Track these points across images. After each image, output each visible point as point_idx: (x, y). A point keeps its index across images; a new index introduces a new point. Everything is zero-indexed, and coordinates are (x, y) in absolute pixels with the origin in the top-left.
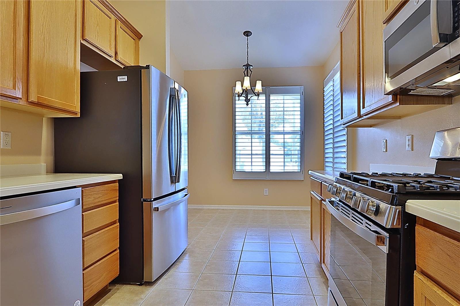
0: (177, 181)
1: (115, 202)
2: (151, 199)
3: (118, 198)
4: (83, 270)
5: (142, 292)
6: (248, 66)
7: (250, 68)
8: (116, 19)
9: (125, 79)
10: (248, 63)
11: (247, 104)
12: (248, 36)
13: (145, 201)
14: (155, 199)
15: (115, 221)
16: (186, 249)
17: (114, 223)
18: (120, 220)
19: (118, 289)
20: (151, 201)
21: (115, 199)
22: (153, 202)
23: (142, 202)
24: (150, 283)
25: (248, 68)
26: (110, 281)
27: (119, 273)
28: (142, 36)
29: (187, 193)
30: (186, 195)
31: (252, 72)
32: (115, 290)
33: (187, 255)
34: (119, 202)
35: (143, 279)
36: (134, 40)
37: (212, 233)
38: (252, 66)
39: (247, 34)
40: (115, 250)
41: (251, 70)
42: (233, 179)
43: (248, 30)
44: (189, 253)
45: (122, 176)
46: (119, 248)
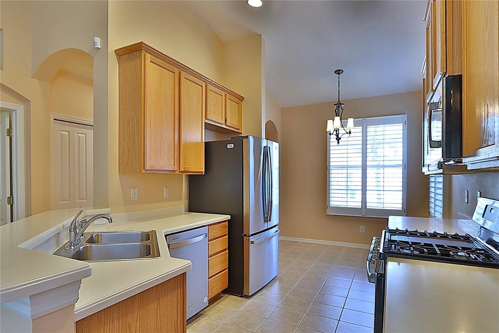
0: (269, 221)
1: (226, 235)
2: (249, 235)
3: (227, 233)
4: (209, 278)
5: (243, 302)
6: (339, 104)
7: (341, 107)
8: (226, 94)
9: (232, 146)
10: (339, 101)
11: (338, 143)
12: (339, 74)
13: (245, 235)
14: (252, 235)
15: (226, 248)
16: (276, 276)
17: (225, 250)
18: (229, 248)
19: (227, 297)
20: (249, 236)
21: (225, 233)
22: (251, 237)
23: (243, 237)
24: (248, 297)
25: (339, 107)
26: (222, 290)
27: (227, 286)
28: (244, 98)
29: (278, 230)
30: (277, 231)
31: (343, 110)
32: (225, 297)
33: (277, 281)
34: (228, 235)
35: (243, 293)
36: (238, 104)
37: (301, 265)
38: (343, 104)
39: (338, 72)
40: (226, 269)
41: (342, 108)
42: (327, 214)
43: (339, 69)
44: (279, 280)
45: (230, 216)
46: (228, 268)
